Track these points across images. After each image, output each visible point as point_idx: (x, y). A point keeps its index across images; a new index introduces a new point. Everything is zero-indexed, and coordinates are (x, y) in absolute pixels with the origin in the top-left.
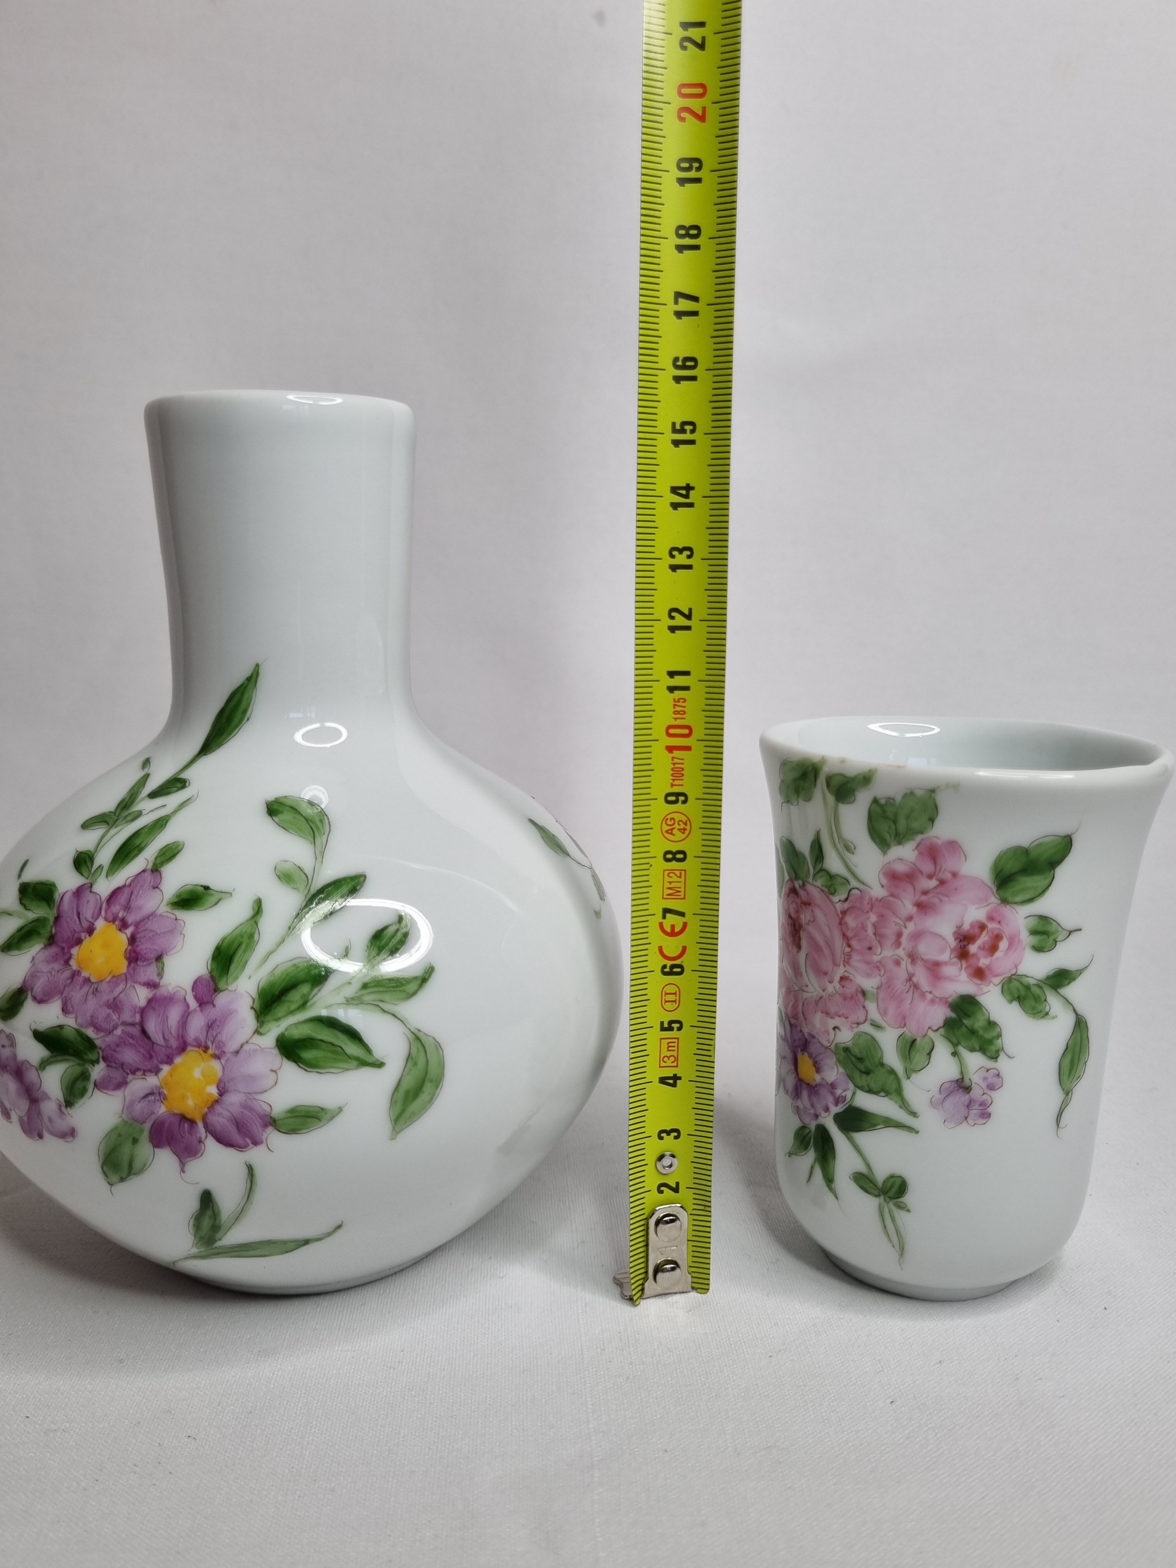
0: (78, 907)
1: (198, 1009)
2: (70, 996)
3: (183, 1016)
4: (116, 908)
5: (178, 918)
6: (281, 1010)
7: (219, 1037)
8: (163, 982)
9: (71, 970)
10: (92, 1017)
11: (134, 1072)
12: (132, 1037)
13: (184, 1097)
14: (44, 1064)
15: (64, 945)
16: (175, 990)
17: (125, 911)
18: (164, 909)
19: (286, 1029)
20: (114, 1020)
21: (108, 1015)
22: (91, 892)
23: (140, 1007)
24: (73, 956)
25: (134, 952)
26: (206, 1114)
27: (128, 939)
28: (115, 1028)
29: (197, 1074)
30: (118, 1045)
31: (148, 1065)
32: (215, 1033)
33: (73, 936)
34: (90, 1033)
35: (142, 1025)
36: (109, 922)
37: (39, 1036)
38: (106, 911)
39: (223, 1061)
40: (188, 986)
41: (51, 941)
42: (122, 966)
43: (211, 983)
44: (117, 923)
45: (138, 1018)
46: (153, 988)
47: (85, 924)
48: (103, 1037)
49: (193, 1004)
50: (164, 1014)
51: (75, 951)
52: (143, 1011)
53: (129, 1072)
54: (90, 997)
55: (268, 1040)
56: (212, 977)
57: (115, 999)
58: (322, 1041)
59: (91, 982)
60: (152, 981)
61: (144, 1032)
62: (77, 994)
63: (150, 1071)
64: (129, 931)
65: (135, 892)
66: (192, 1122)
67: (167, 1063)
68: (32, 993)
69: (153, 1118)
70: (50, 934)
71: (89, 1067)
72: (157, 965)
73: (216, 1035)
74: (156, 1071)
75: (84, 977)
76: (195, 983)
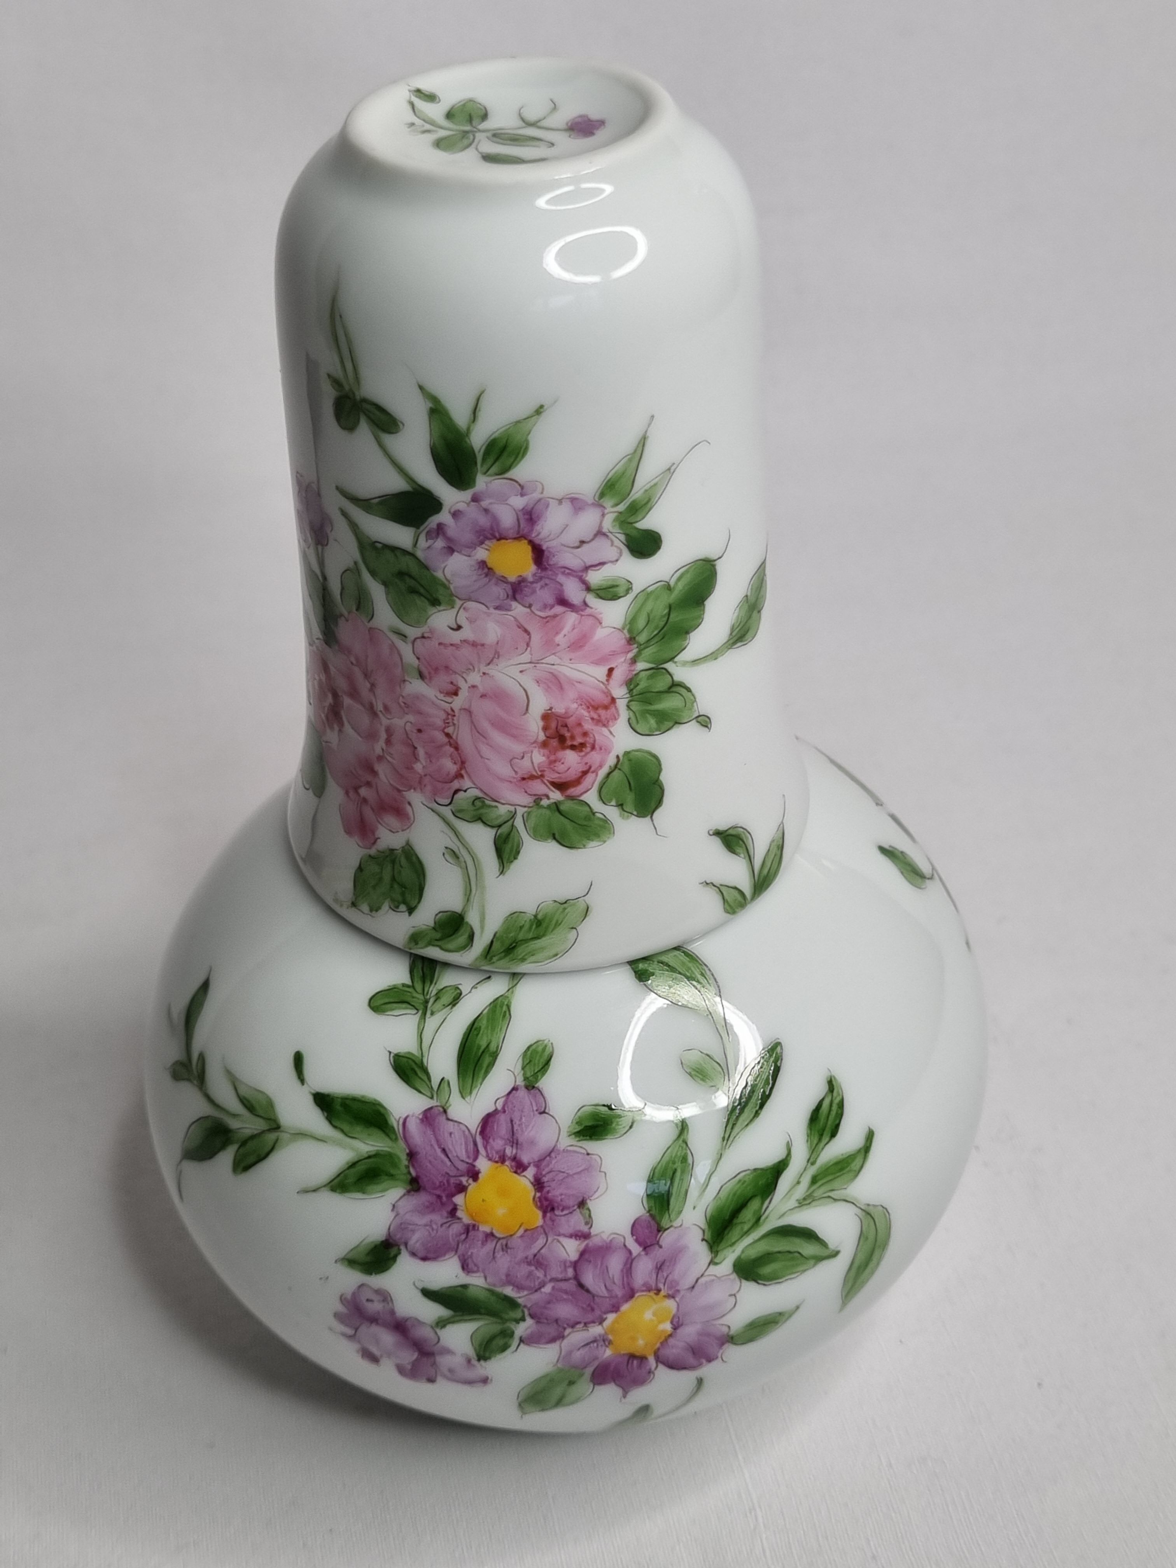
0: (438, 1141)
1: (643, 1253)
2: (469, 1253)
3: (625, 1264)
4: (498, 1144)
5: (589, 1152)
6: (735, 1232)
7: (670, 1277)
8: (593, 1231)
9: (461, 1224)
10: (508, 1275)
11: (573, 1327)
12: (566, 1292)
13: (633, 1339)
14: (442, 1323)
15: (438, 1192)
16: (610, 1239)
17: (512, 1146)
18: (566, 1142)
19: (743, 1252)
20: (538, 1278)
21: (530, 1274)
22: (448, 1119)
23: (571, 1262)
24: (458, 1207)
25: (546, 1199)
26: (659, 1349)
27: (532, 1183)
28: (543, 1285)
29: (648, 1315)
30: (549, 1303)
31: (590, 1317)
32: (665, 1275)
33: (448, 1181)
34: (509, 1291)
35: (576, 1278)
36: (497, 1162)
37: (429, 1294)
38: (485, 1148)
39: (677, 1299)
40: (626, 1231)
41: (415, 1185)
42: (537, 1218)
43: (653, 1223)
44: (507, 1163)
45: (570, 1272)
46: (582, 1239)
47: (463, 1167)
48: (526, 1295)
49: (636, 1249)
50: (602, 1264)
51: (459, 1199)
52: (575, 1265)
53: (565, 1326)
54: (499, 1254)
55: (726, 1266)
56: (651, 1215)
57: (535, 1256)
58: (779, 1252)
59: (496, 1237)
60: (580, 1231)
61: (581, 1286)
62: (480, 1252)
63: (593, 1322)
64: (530, 1172)
65: (516, 1122)
66: (642, 1359)
67: (612, 1312)
68: (406, 1247)
69: (596, 1364)
70: (409, 1177)
71: (512, 1325)
72: (581, 1213)
73: (667, 1276)
74: (601, 1321)
75: (484, 1232)
76: (633, 1226)
